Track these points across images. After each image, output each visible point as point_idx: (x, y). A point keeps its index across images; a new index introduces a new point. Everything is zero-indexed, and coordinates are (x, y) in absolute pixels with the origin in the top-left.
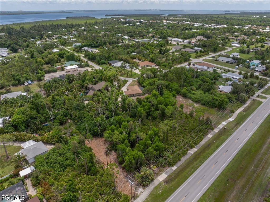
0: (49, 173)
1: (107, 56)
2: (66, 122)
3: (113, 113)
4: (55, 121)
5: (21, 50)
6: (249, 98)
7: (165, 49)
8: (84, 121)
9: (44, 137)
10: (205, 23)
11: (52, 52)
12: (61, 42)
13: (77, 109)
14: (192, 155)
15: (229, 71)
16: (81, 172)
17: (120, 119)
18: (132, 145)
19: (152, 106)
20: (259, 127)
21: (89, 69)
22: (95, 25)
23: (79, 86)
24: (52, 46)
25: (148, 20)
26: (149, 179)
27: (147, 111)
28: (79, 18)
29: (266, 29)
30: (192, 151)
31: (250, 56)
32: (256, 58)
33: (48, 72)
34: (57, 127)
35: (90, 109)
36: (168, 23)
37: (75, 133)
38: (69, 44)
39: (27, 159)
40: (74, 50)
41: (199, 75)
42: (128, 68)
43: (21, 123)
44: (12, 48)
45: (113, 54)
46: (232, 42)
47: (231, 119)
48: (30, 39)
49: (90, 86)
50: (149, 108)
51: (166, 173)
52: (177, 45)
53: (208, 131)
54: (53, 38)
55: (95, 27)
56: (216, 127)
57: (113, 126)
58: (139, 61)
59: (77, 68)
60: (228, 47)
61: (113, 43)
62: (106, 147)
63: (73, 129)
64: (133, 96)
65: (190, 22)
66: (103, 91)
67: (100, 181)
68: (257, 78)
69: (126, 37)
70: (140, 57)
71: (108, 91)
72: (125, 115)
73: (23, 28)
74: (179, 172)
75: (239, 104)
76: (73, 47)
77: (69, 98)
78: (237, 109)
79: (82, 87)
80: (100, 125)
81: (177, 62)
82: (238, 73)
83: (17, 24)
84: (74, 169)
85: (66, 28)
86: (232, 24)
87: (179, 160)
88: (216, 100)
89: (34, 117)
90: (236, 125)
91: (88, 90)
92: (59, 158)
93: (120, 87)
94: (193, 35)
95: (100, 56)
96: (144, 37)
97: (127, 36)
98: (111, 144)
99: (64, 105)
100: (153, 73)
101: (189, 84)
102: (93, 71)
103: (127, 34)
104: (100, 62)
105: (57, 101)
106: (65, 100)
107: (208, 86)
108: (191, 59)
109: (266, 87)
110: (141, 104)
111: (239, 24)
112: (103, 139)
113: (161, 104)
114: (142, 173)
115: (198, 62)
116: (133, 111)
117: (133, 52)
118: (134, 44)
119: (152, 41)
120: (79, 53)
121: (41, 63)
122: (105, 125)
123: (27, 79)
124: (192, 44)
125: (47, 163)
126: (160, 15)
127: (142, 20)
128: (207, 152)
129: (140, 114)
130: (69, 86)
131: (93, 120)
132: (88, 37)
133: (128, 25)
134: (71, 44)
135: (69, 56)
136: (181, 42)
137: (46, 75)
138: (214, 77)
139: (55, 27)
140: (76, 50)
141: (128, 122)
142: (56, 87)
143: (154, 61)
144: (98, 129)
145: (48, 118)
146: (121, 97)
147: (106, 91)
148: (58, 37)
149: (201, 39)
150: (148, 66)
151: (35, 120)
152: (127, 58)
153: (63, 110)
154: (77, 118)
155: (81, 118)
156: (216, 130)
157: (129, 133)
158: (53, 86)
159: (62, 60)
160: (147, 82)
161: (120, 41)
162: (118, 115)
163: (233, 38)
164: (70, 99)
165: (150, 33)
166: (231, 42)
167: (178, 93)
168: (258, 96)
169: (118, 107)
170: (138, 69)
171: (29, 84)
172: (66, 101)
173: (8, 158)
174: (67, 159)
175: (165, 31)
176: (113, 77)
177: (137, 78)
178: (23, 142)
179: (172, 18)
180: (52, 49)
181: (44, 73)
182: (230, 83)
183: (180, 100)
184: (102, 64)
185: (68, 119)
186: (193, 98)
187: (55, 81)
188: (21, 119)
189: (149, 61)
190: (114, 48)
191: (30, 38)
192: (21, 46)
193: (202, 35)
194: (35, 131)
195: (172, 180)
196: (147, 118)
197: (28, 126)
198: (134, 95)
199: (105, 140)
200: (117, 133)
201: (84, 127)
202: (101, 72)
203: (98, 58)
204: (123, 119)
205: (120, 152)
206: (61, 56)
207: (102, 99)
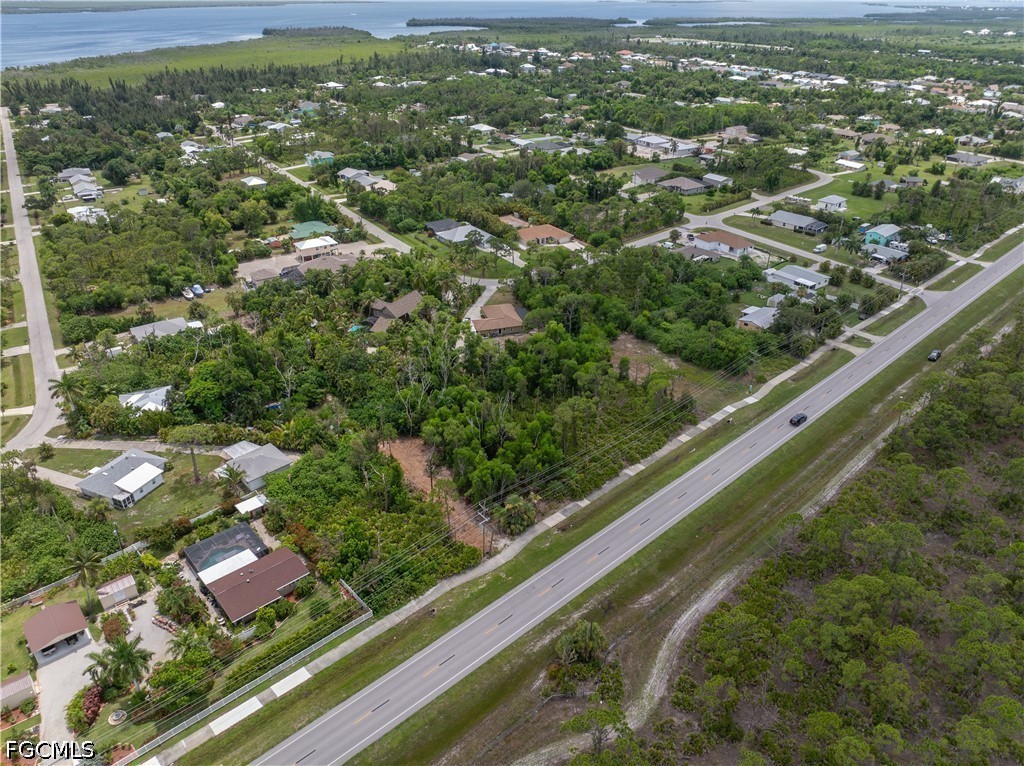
1: (421, 207)
2: (324, 401)
3: (443, 379)
4: (296, 397)
5: (139, 177)
6: (822, 343)
7: (608, 183)
8: (372, 397)
9: (277, 434)
10: (772, 67)
11: (244, 184)
12: (266, 148)
13: (351, 367)
14: (631, 477)
15: (794, 260)
16: (373, 507)
17: (461, 394)
18: (491, 454)
19: (545, 362)
20: (817, 420)
21: (369, 249)
22: (374, 71)
23: (347, 305)
24: (238, 163)
25: (566, 50)
26: (523, 519)
27: (531, 374)
28: (311, 35)
29: (985, 94)
30: (632, 471)
31: (880, 207)
32: (892, 215)
33: (246, 256)
34: (304, 411)
35: (384, 368)
36: (636, 65)
38: (294, 156)
39: (245, 482)
40: (311, 179)
41: (694, 274)
42: (488, 249)
44: (111, 169)
45: (439, 197)
46: (840, 153)
47: (750, 400)
48: (153, 131)
49: (379, 304)
50: (537, 369)
51: (563, 513)
52: (654, 161)
53: (680, 427)
54: (231, 128)
55: (375, 81)
56: (704, 419)
57: (444, 409)
58: (521, 223)
59: (332, 246)
60: (822, 170)
61: (438, 155)
63: (343, 416)
64: (497, 336)
65: (718, 60)
66: (418, 320)
67: (416, 522)
68: (870, 283)
69: (484, 128)
70: (527, 210)
71: (429, 320)
72: (472, 384)
73: (122, 87)
74: (594, 511)
75: (786, 362)
76: (306, 165)
77: (325, 338)
78: (777, 375)
79: (356, 305)
80: (413, 407)
82: (817, 267)
83: (91, 63)
85: (270, 84)
86: (869, 70)
87: (598, 487)
88: (722, 349)
90: (759, 414)
91: (372, 315)
93: (461, 307)
94: (714, 120)
95: (400, 206)
96: (546, 127)
97: (489, 124)
98: (439, 451)
100: (559, 267)
101: (659, 303)
102: (382, 256)
103: (488, 113)
104: (400, 225)
105: (291, 346)
106: (314, 344)
107: (709, 308)
108: (686, 215)
109: (885, 313)
110: (515, 358)
111: (894, 71)
112: (418, 441)
113: (568, 356)
114: (508, 506)
115: (708, 226)
116: (495, 374)
117: (504, 188)
118: (507, 162)
119: (571, 144)
120: (328, 189)
122: (425, 408)
123: (189, 280)
124: (702, 159)
125: (296, 488)
126: (612, 22)
127: (543, 50)
128: (668, 472)
129: (512, 382)
130: (321, 303)
131: (393, 396)
132: (354, 127)
133: (492, 70)
134: (296, 153)
135: (302, 204)
136: (666, 151)
137: (240, 265)
138: (737, 280)
139: (231, 79)
140: (321, 178)
141: (480, 401)
142: (282, 306)
143: (567, 225)
144: (408, 417)
145: (279, 389)
146: (463, 337)
147: (424, 321)
148: (251, 123)
149: (737, 139)
150: (549, 240)
151: (248, 394)
152: (485, 214)
154: (351, 389)
155: (362, 391)
156: (704, 426)
157: (483, 427)
159: (281, 214)
160: (538, 296)
161: (464, 143)
162: (456, 383)
163: (852, 133)
164: (327, 342)
165: (569, 109)
166: (837, 150)
167: (625, 326)
168: (851, 340)
169: (455, 365)
170: (518, 249)
171: (199, 296)
172: (318, 346)
173: (198, 480)
175: (621, 106)
176: (441, 279)
177: (510, 282)
179: (656, 40)
180: (237, 172)
181: (234, 261)
182: (779, 297)
183: (627, 346)
184: (405, 232)
185: (327, 393)
186: (662, 341)
188: (212, 391)
189: (552, 224)
190: (443, 176)
191: (155, 129)
192: (137, 162)
193: (746, 120)
194: (248, 422)
195: (576, 527)
196: (531, 393)
197: (232, 409)
198: (500, 332)
199: (425, 443)
200: (455, 422)
201: (372, 412)
202: (407, 261)
203: (393, 212)
204: (469, 392)
205: (461, 466)
206: (275, 200)
207: (415, 342)
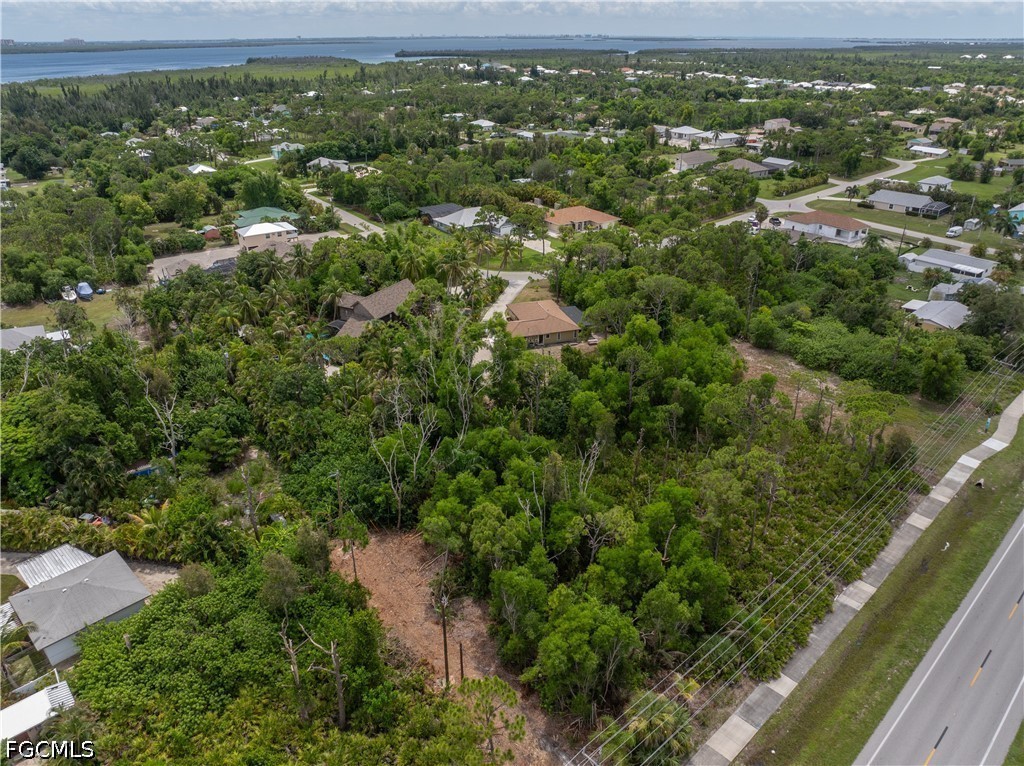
0: (145, 723)
1: (413, 190)
2: (239, 461)
3: (460, 416)
4: (186, 453)
5: (61, 171)
7: (652, 163)
8: (325, 453)
9: (131, 531)
11: (188, 173)
12: (224, 141)
13: (292, 397)
14: (857, 614)
15: (927, 245)
16: (311, 716)
17: (499, 445)
19: (638, 384)
23: (299, 303)
24: (189, 156)
25: (564, 68)
27: (616, 405)
33: (168, 249)
34: (196, 482)
35: (351, 398)
37: (283, 508)
38: (258, 150)
39: (38, 646)
40: (276, 170)
43: (24, 464)
44: (23, 159)
45: (436, 177)
48: (99, 130)
49: (348, 299)
52: (694, 150)
54: (192, 130)
55: (361, 91)
56: (935, 481)
57: (466, 478)
58: (545, 208)
59: (288, 232)
60: (896, 157)
61: (433, 145)
62: (431, 577)
63: (273, 490)
64: (536, 346)
65: (726, 73)
66: (409, 317)
69: (485, 124)
70: (552, 193)
72: (516, 425)
73: (75, 94)
74: (810, 707)
76: (272, 158)
77: (253, 351)
79: (313, 305)
80: (402, 472)
81: (702, 211)
82: (966, 252)
83: (55, 83)
84: (276, 697)
85: (244, 94)
89: (88, 433)
91: (338, 317)
92: (197, 640)
93: (476, 306)
94: (750, 114)
95: (385, 187)
96: (556, 122)
97: (490, 120)
99: (231, 382)
103: (488, 110)
104: (385, 211)
105: (198, 365)
106: (236, 362)
107: (866, 300)
108: (758, 199)
110: (582, 377)
112: (414, 539)
115: (791, 210)
116: (549, 406)
117: (519, 174)
118: (520, 145)
119: (590, 136)
120: (296, 179)
121: (136, 214)
122: (426, 473)
123: (72, 275)
124: (751, 147)
125: (138, 668)
127: (539, 68)
130: (255, 297)
131: (364, 450)
132: (333, 121)
133: (486, 82)
134: (262, 148)
136: (707, 141)
137: (156, 261)
138: (873, 267)
139: (201, 89)
140: (287, 168)
142: (195, 306)
143: (610, 206)
144: (391, 491)
145: (156, 440)
146: (491, 341)
147: (422, 319)
148: (214, 122)
149: (782, 129)
150: (588, 224)
151: (88, 450)
152: (499, 195)
153: (228, 405)
154: (289, 438)
155: (309, 440)
156: (941, 494)
157: (546, 512)
158: (186, 303)
159: (228, 205)
160: (597, 285)
161: (463, 137)
162: (482, 423)
163: (910, 125)
164: (257, 357)
169: (479, 390)
170: (547, 237)
171: (82, 298)
172: (241, 364)
174: (239, 646)
176: (446, 263)
178: (29, 555)
180: (187, 164)
181: (149, 252)
184: (391, 220)
185: (251, 443)
187: (194, 280)
188: (23, 446)
189: (590, 206)
190: (440, 161)
191: (100, 128)
192: (63, 155)
193: (787, 114)
194: (89, 503)
197: (59, 478)
198: (542, 340)
199: (427, 544)
200: (495, 508)
201: (324, 481)
202: (393, 243)
203: (375, 195)
204: (511, 441)
206: (223, 187)
207: (406, 355)
